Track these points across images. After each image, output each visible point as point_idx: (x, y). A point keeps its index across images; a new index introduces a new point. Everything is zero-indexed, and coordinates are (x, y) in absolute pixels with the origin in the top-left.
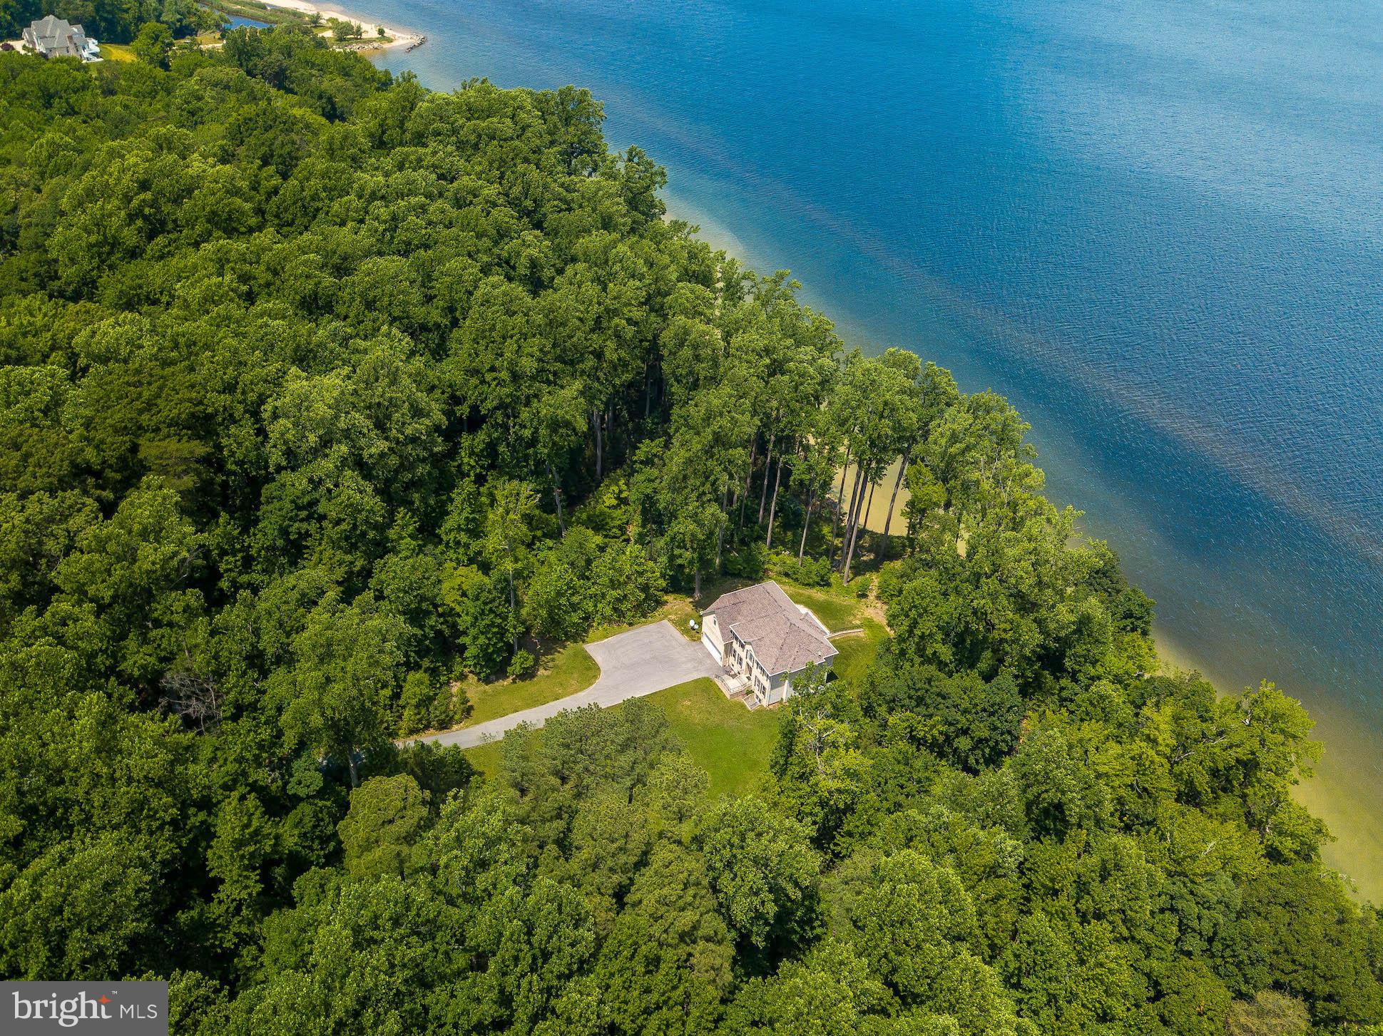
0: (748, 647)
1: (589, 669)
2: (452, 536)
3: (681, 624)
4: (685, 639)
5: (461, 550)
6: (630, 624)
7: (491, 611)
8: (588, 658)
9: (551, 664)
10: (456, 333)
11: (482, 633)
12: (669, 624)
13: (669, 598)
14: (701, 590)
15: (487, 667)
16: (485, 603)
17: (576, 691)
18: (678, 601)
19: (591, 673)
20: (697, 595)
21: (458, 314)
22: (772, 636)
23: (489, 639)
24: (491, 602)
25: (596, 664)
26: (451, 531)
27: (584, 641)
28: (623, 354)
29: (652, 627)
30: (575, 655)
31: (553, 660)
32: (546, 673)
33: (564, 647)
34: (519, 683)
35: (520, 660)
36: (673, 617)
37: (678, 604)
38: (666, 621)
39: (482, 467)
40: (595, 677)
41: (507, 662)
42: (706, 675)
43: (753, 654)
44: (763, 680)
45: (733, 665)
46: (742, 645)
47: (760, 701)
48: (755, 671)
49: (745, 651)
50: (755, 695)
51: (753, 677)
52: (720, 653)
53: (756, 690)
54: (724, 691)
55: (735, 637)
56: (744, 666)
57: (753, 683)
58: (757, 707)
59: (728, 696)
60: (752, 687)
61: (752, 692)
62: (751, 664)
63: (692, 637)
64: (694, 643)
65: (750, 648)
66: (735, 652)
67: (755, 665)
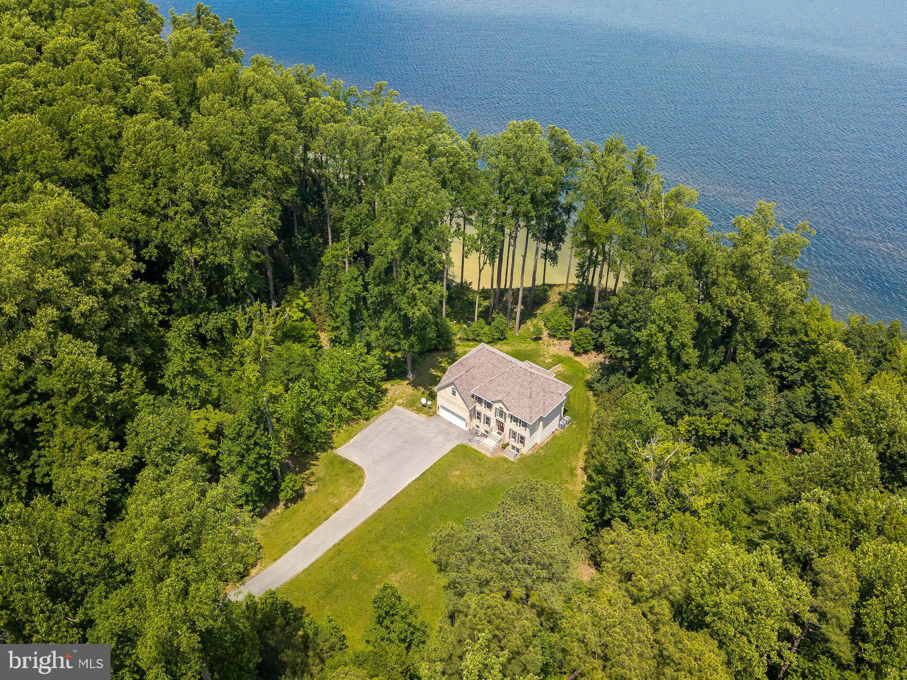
0: (496, 406)
1: (351, 471)
2: (178, 382)
3: (412, 404)
4: (422, 417)
5: (190, 394)
6: (367, 419)
7: (256, 444)
8: (344, 462)
9: (312, 479)
10: (113, 181)
11: (251, 469)
12: (401, 408)
13: (386, 385)
14: (414, 370)
15: (260, 501)
16: (249, 438)
17: (351, 496)
18: (396, 386)
19: (356, 475)
20: (410, 376)
21: (107, 162)
22: (517, 388)
23: (259, 473)
24: (253, 436)
25: (355, 465)
26: (175, 376)
27: (332, 448)
28: (286, 169)
29: (387, 415)
30: (331, 463)
31: (313, 474)
32: (313, 488)
33: (317, 459)
34: (293, 507)
35: (289, 482)
36: (401, 401)
37: (399, 389)
38: (396, 407)
39: (163, 313)
40: (362, 477)
41: (277, 490)
42: (459, 443)
43: (505, 410)
44: (521, 431)
45: (478, 427)
46: (489, 406)
47: (518, 450)
48: (509, 425)
49: (493, 410)
50: (510, 447)
51: (506, 431)
52: (464, 419)
53: (512, 442)
54: (483, 452)
55: (480, 400)
56: (493, 423)
57: (507, 436)
58: (518, 457)
59: (489, 455)
60: (507, 440)
61: (508, 444)
62: (502, 420)
63: (427, 413)
64: (432, 418)
65: (500, 405)
66: (479, 414)
67: (508, 419)
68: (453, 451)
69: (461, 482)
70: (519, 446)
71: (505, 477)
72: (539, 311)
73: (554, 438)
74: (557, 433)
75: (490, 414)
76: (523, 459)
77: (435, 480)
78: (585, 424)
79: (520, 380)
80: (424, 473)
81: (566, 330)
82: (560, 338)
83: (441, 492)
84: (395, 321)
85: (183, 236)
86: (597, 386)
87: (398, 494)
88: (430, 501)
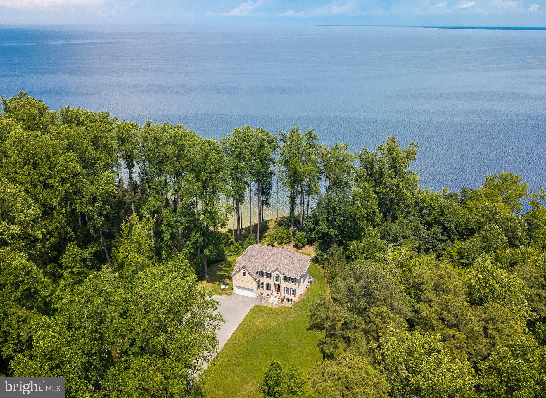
0: (274, 274)
3: (215, 292)
20: (207, 277)
42: (254, 305)
43: (280, 275)
44: (291, 286)
45: (262, 293)
46: (269, 275)
47: (291, 300)
48: (284, 284)
49: (272, 278)
50: (285, 300)
51: (282, 290)
52: (252, 290)
53: (287, 296)
54: (271, 306)
55: (262, 274)
56: (273, 288)
57: (283, 293)
58: (293, 304)
59: (275, 307)
60: (283, 295)
61: (284, 298)
62: (279, 283)
63: (227, 294)
64: (230, 296)
65: (277, 273)
66: (262, 284)
67: (283, 281)
68: (252, 310)
69: (265, 325)
70: (291, 297)
71: (289, 316)
72: (266, 234)
73: (308, 290)
74: (309, 287)
75: (271, 281)
76: (296, 304)
77: (248, 327)
78: (322, 280)
79: (284, 256)
80: (240, 325)
81: (288, 237)
82: (286, 243)
83: (255, 333)
84: (200, 237)
85: (60, 196)
86: (321, 258)
87: (229, 340)
88: (250, 339)
